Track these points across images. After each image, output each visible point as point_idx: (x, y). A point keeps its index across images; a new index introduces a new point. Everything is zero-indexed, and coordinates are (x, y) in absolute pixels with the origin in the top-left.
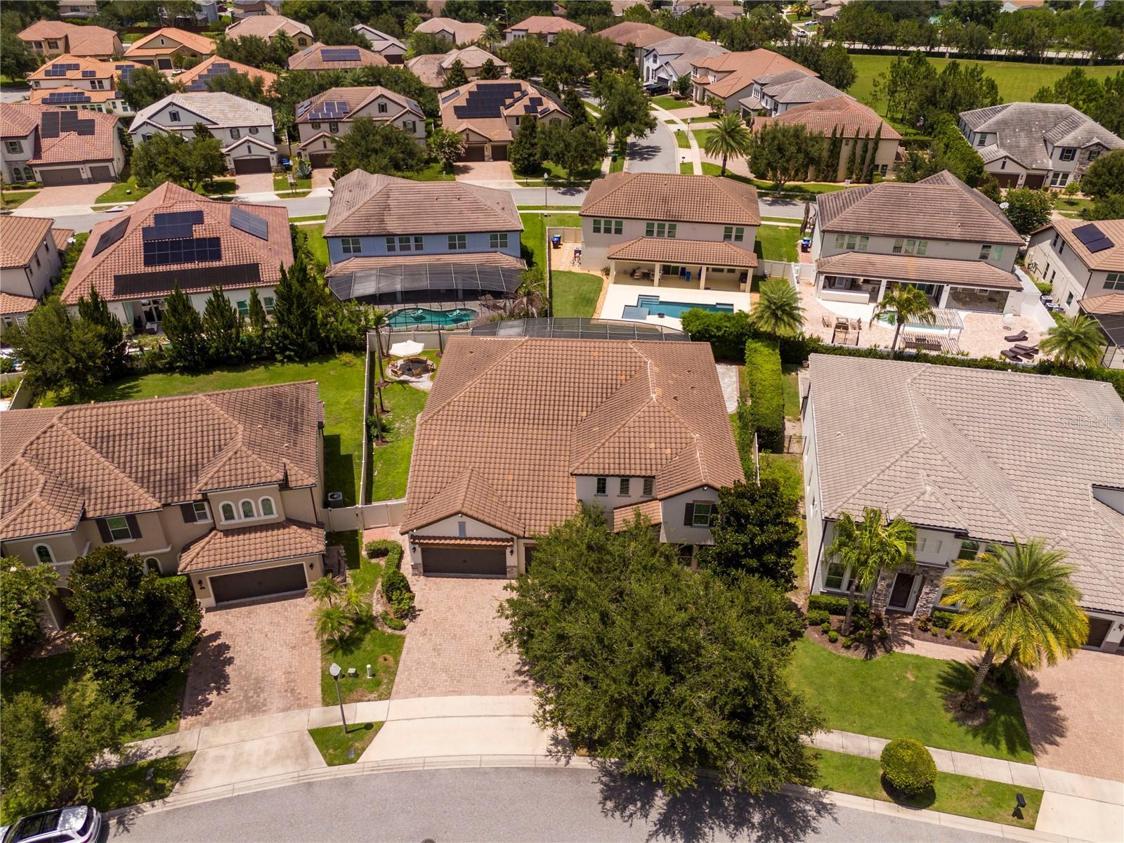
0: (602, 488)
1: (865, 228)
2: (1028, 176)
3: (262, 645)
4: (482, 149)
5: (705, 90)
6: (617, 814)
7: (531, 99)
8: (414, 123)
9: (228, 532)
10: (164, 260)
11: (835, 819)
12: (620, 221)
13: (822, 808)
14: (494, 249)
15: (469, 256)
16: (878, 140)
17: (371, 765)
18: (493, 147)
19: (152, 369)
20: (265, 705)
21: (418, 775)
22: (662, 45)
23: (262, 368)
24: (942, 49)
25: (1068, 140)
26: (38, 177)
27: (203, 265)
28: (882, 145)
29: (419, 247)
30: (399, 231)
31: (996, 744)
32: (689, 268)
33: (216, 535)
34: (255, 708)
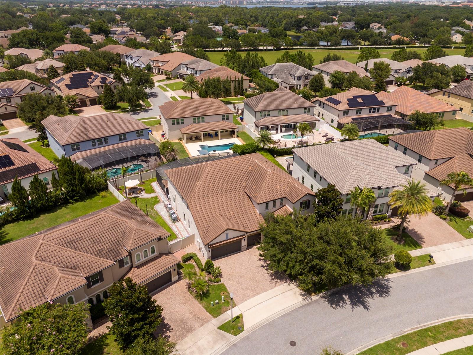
0: (267, 207)
1: (268, 108)
2: (290, 87)
3: (171, 308)
4: (85, 102)
5: (159, 69)
6: (338, 307)
7: (102, 78)
8: (50, 94)
9: (138, 267)
11: (392, 282)
12: (182, 119)
13: (387, 280)
14: (138, 138)
15: (129, 142)
16: (242, 80)
17: (250, 329)
18: (90, 100)
20: (192, 327)
21: (269, 324)
22: (133, 53)
23: (64, 208)
24: (226, 49)
25: (298, 74)
27: (6, 169)
28: (244, 82)
29: (106, 143)
30: (97, 137)
31: (411, 246)
32: (211, 133)
33: (134, 269)
34: (190, 330)
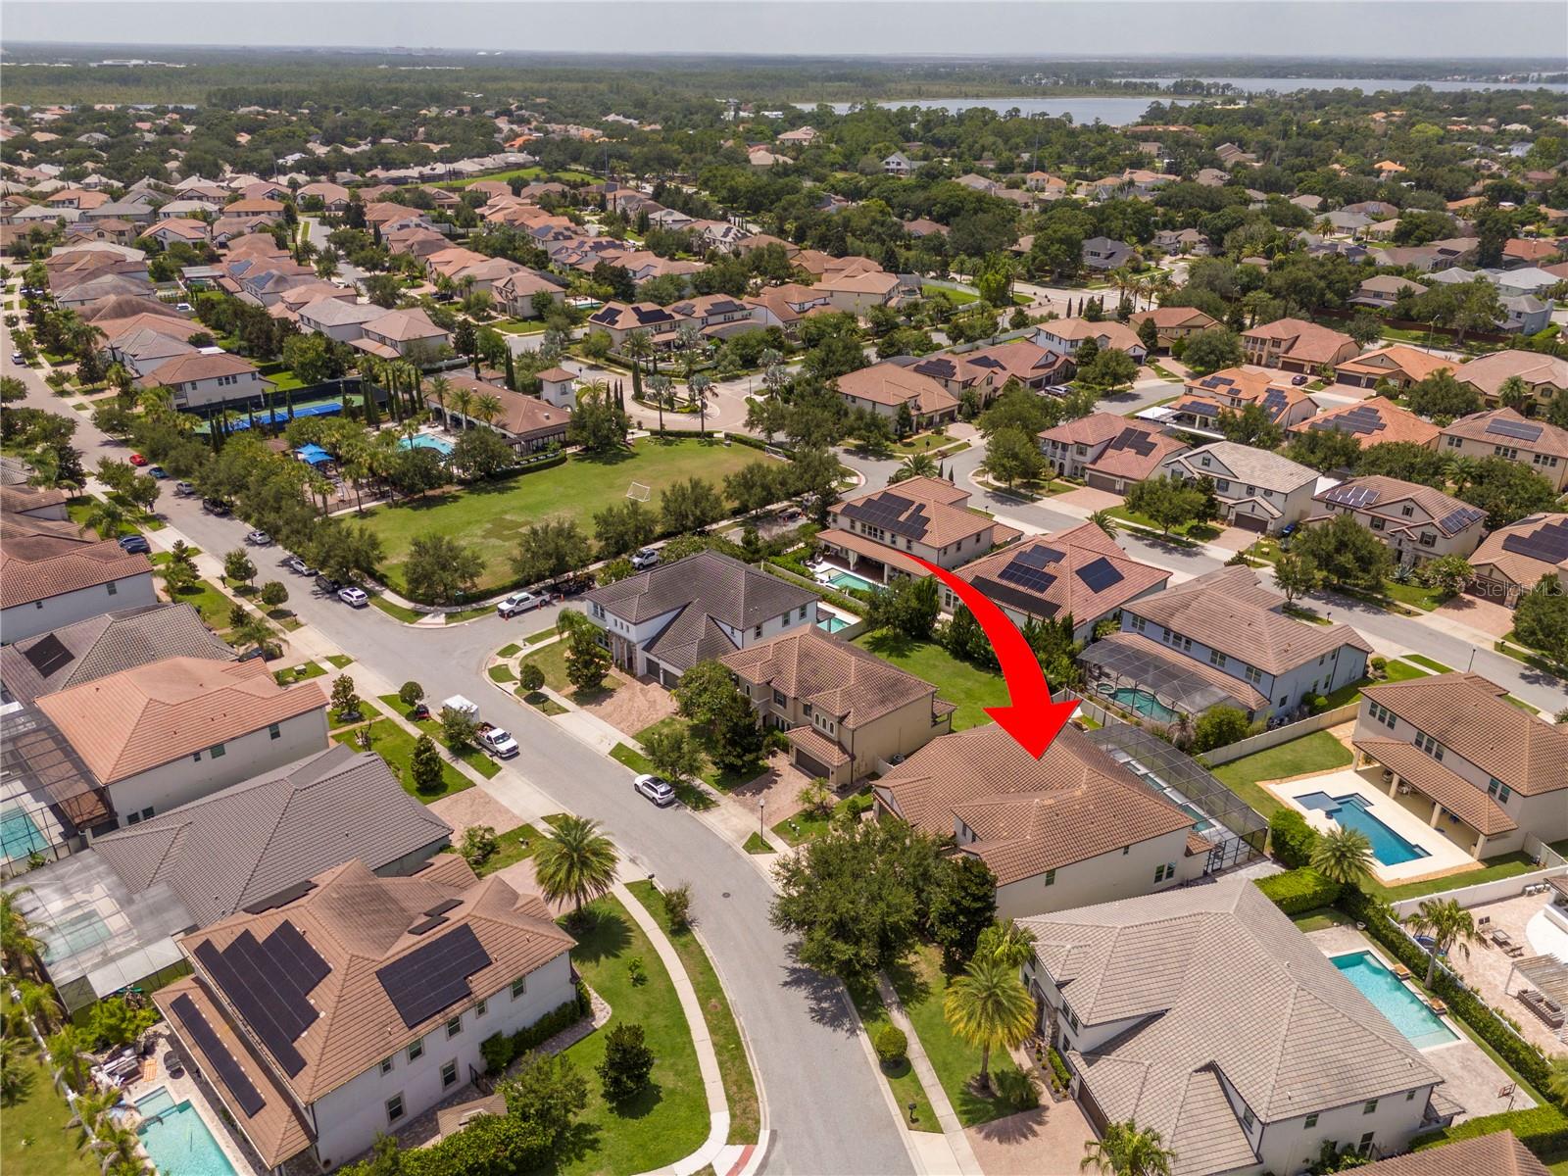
3: (784, 790)
9: (815, 731)
10: (1010, 579)
14: (1245, 681)
15: (1223, 675)
17: (753, 861)
19: (939, 643)
20: (756, 812)
26: (1087, 478)
27: (1030, 591)
29: (1186, 649)
30: (1179, 630)
